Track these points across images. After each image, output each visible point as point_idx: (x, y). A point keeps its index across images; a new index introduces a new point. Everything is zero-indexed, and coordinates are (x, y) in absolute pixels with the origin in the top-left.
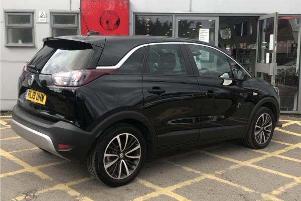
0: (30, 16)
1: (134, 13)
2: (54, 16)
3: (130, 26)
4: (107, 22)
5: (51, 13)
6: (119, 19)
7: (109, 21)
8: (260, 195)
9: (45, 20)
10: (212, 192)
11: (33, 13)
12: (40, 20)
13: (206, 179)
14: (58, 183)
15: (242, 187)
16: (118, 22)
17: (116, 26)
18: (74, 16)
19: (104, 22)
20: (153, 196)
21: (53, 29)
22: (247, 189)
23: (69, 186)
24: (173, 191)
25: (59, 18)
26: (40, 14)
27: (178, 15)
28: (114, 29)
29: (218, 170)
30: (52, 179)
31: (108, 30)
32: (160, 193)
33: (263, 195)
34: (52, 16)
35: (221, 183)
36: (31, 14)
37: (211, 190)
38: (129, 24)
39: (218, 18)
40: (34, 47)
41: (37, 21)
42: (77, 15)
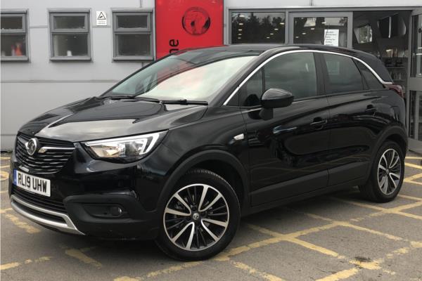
0: (84, 17)
1: (230, 10)
2: (118, 16)
3: (225, 28)
4: (193, 24)
5: (113, 12)
6: (209, 19)
7: (196, 23)
8: (408, 242)
9: (105, 22)
10: (346, 239)
11: (88, 13)
12: (98, 23)
13: (339, 226)
15: (386, 235)
16: (208, 24)
17: (205, 29)
18: (146, 16)
19: (188, 23)
21: (116, 35)
22: (392, 237)
24: (296, 238)
25: (124, 19)
26: (98, 13)
27: (292, 11)
28: (203, 33)
29: (354, 218)
31: (194, 34)
33: (413, 243)
34: (115, 17)
35: (359, 231)
36: (86, 15)
37: (346, 238)
38: (223, 26)
39: (352, 13)
40: (90, 61)
41: (94, 25)
42: (149, 14)
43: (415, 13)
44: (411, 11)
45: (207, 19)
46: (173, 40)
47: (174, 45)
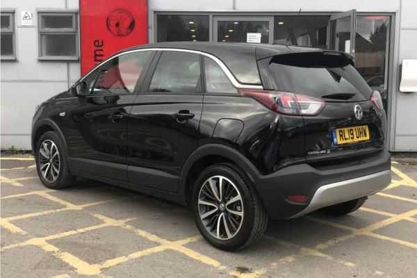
0: (9, 17)
1: (154, 12)
2: (42, 16)
3: (150, 30)
4: (117, 25)
5: (39, 13)
6: (134, 20)
9: (30, 23)
11: (13, 13)
12: (24, 23)
14: (32, 238)
16: (132, 25)
17: (129, 31)
18: (71, 17)
19: (113, 24)
20: (156, 251)
21: (41, 35)
23: (47, 241)
25: (49, 19)
26: (23, 13)
27: (216, 14)
28: (127, 34)
30: (24, 233)
31: (118, 35)
32: (165, 248)
34: (40, 17)
36: (11, 15)
38: (147, 27)
39: (273, 18)
40: (15, 61)
41: (19, 25)
42: (74, 15)
43: (333, 18)
44: (330, 16)
45: (132, 20)
46: (98, 41)
47: (98, 46)
